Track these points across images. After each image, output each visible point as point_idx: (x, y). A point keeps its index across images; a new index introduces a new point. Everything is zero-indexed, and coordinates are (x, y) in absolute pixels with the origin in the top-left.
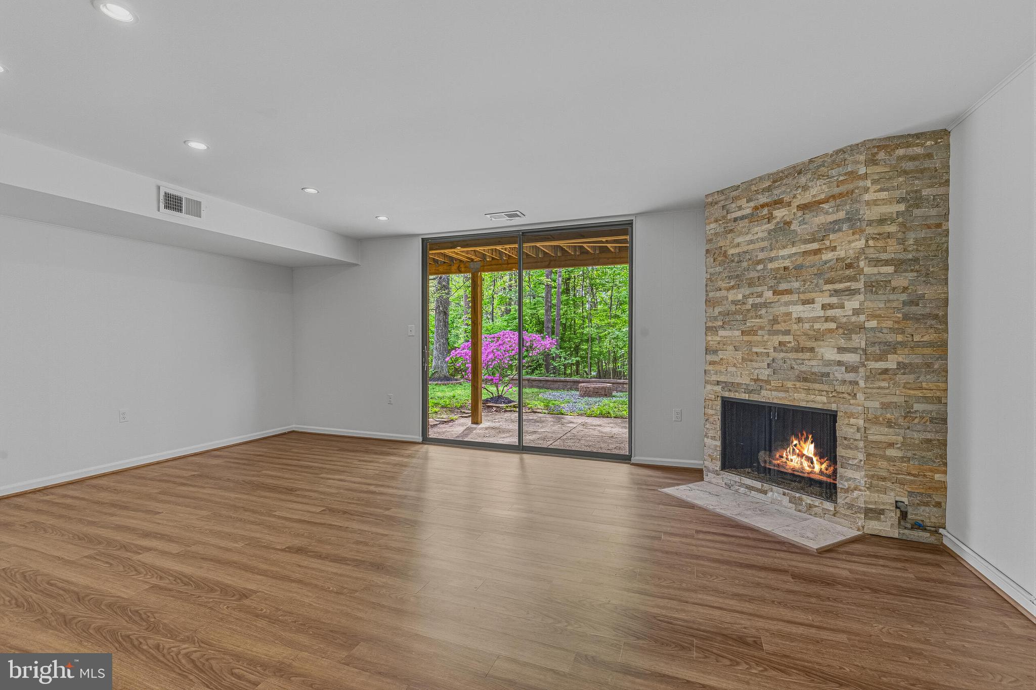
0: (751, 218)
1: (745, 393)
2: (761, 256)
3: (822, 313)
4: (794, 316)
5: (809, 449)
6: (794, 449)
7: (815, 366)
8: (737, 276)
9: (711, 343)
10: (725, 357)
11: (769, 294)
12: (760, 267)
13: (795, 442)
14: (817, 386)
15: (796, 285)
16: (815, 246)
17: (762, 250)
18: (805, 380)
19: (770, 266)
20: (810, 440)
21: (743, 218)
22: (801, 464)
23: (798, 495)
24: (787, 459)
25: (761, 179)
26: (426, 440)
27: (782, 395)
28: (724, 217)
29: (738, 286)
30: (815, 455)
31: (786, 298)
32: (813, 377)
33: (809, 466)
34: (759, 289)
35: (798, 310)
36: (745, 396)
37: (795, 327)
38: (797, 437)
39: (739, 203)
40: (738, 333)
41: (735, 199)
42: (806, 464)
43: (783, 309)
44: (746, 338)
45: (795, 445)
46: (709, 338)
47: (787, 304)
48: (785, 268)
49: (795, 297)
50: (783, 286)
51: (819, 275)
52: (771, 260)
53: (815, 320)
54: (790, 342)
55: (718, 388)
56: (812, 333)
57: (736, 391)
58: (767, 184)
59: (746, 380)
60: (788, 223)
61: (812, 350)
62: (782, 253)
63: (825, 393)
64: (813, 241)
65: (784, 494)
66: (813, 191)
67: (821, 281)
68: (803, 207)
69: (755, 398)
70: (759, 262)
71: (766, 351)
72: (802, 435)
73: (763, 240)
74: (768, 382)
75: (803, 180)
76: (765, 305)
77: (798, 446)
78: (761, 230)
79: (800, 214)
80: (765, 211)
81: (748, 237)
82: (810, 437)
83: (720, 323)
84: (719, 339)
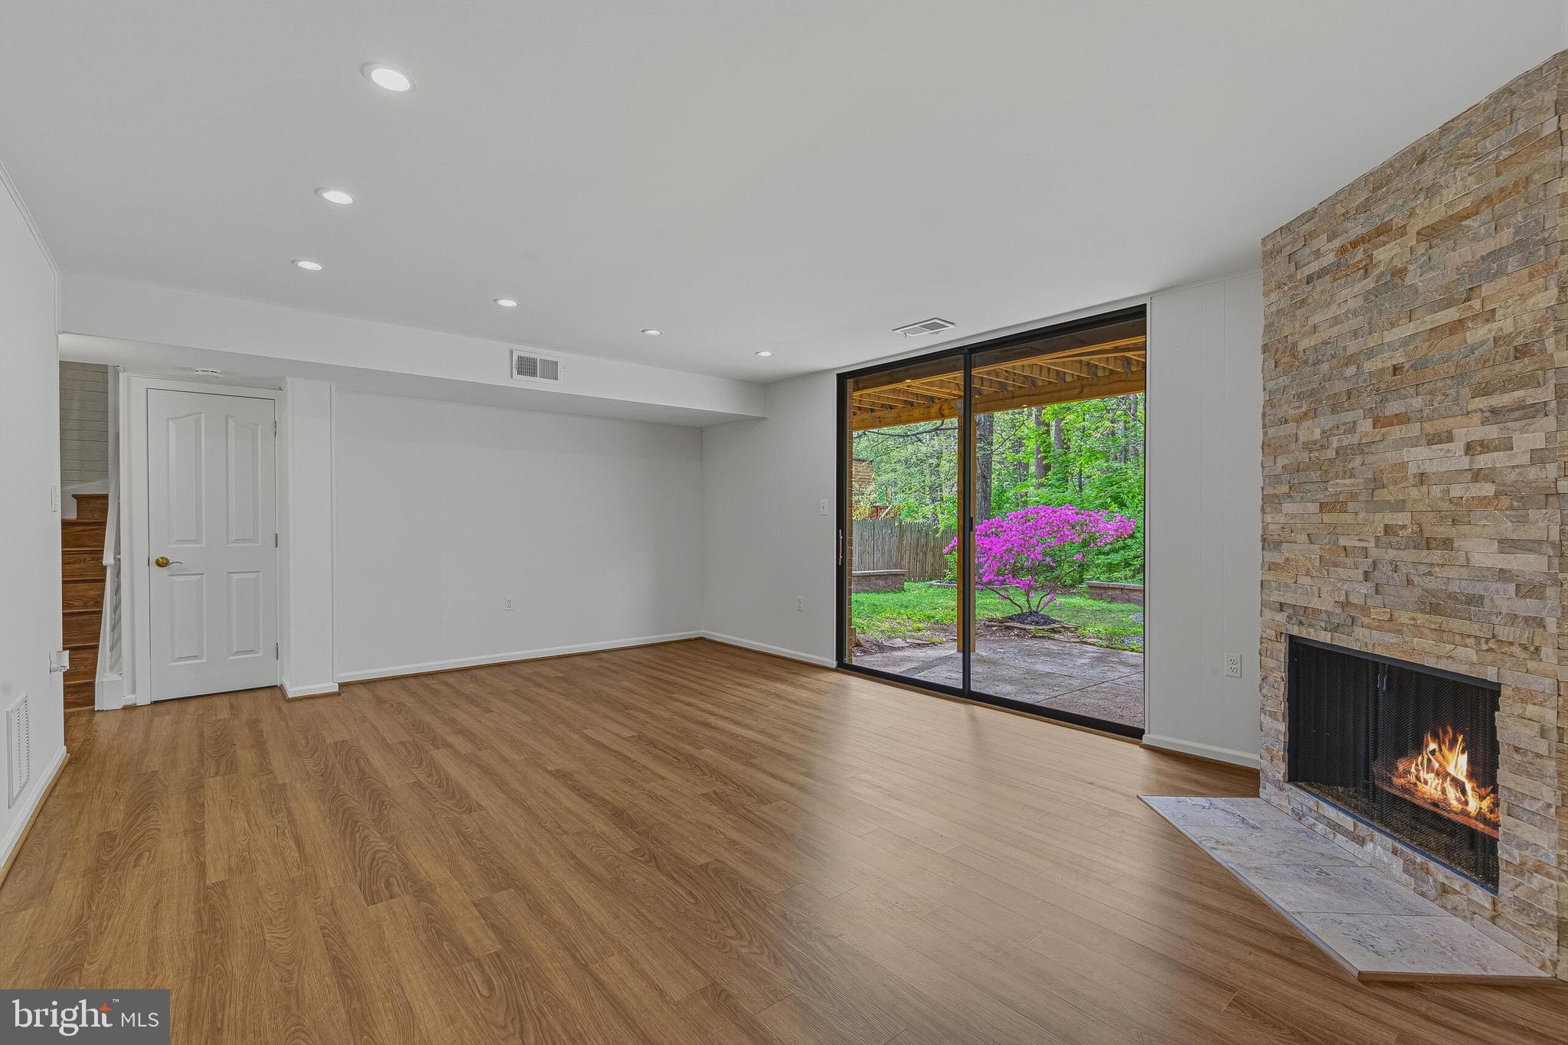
0: (1334, 271)
1: (1325, 629)
2: (1353, 347)
3: (1464, 463)
4: (1412, 470)
5: (1458, 763)
6: (1429, 760)
7: (1452, 579)
8: (1313, 393)
9: (1272, 527)
10: (1292, 556)
11: (1366, 425)
12: (1351, 371)
13: (1433, 746)
14: (1456, 624)
15: (1417, 402)
16: (1451, 314)
17: (1355, 334)
18: (1435, 609)
19: (1368, 366)
20: (1459, 747)
21: (1322, 273)
22: (1444, 791)
23: (1419, 859)
24: (1418, 778)
25: (1352, 188)
26: (844, 666)
27: (1391, 638)
28: (1291, 277)
29: (1313, 413)
30: (1471, 775)
31: (1396, 432)
32: (1451, 603)
33: (1458, 800)
34: (1349, 417)
35: (1419, 457)
36: (1325, 637)
37: (1414, 493)
38: (1436, 737)
39: (1316, 244)
40: (1313, 508)
41: (1310, 236)
42: (1452, 794)
43: (1391, 456)
44: (1327, 518)
45: (1433, 752)
46: (1269, 518)
47: (1398, 445)
48: (1396, 369)
49: (1414, 429)
50: (1394, 407)
51: (1461, 377)
52: (1371, 353)
53: (1451, 477)
54: (1404, 527)
55: (1281, 617)
56: (1446, 506)
57: (1311, 626)
58: (1362, 197)
59: (1326, 604)
60: (1399, 273)
61: (1447, 543)
62: (1390, 337)
63: (1471, 641)
64: (1449, 303)
65: (1395, 852)
66: (1448, 195)
67: (1466, 392)
68: (1429, 234)
69: (1343, 641)
70: (1350, 360)
71: (1361, 544)
72: (1445, 732)
73: (1355, 314)
74: (1365, 609)
75: (1428, 174)
76: (1361, 449)
77: (1437, 753)
78: (1352, 293)
79: (1424, 245)
80: (1360, 254)
81: (1333, 311)
82: (1460, 738)
83: (1285, 489)
84: (1283, 520)
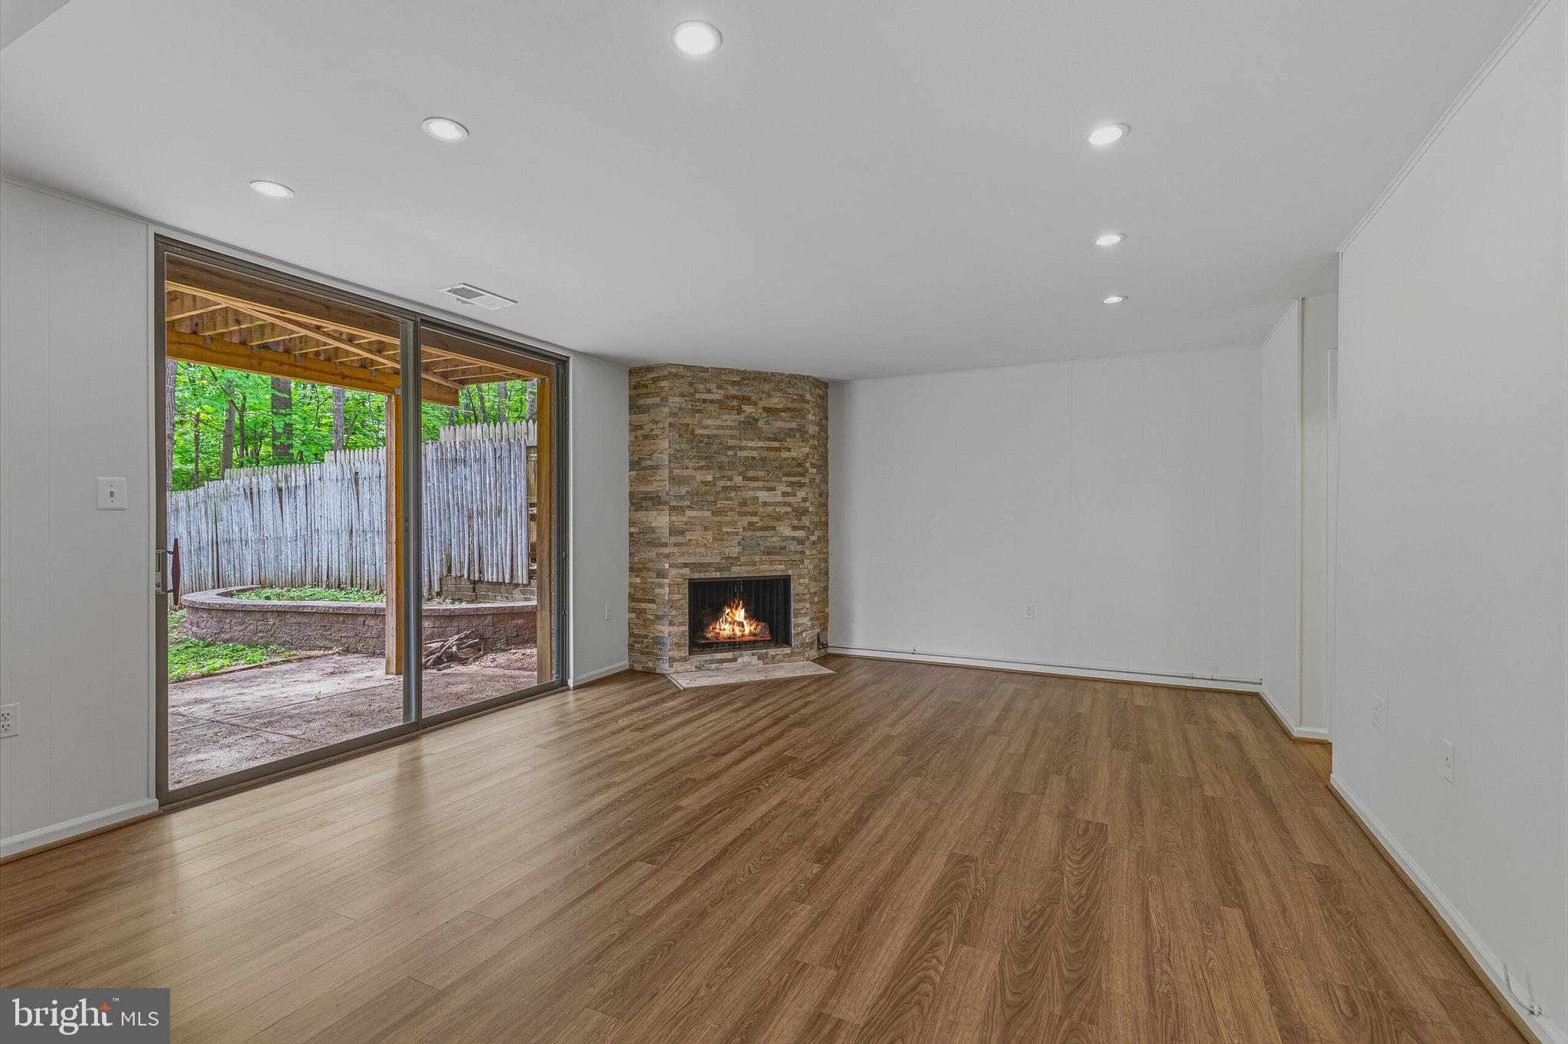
0: (721, 404)
1: (715, 571)
2: (731, 442)
3: (781, 499)
4: (760, 500)
7: (775, 541)
8: (707, 458)
9: (677, 523)
10: (694, 538)
11: (738, 480)
12: (730, 453)
14: (778, 557)
15: (761, 474)
16: (776, 444)
17: (733, 437)
18: (769, 553)
19: (739, 453)
21: (712, 402)
23: (764, 651)
25: (731, 371)
27: (750, 568)
28: (692, 395)
29: (709, 468)
31: (755, 484)
32: (775, 550)
34: (730, 473)
35: (763, 496)
36: (718, 575)
37: (761, 509)
39: (709, 386)
40: (709, 514)
41: (704, 381)
43: (751, 493)
44: (715, 519)
46: (674, 518)
47: (755, 489)
48: (753, 458)
49: (760, 484)
50: (750, 474)
51: (780, 468)
52: (741, 448)
53: (777, 504)
54: (757, 522)
55: (686, 571)
56: (774, 514)
57: (706, 571)
58: (737, 379)
59: (718, 559)
60: (756, 420)
61: (774, 528)
62: (751, 444)
63: (783, 563)
64: (776, 440)
65: (753, 655)
66: (776, 400)
67: (780, 474)
68: (767, 410)
69: (726, 575)
70: (730, 448)
71: (735, 530)
73: (731, 428)
74: (737, 558)
75: (767, 387)
76: (736, 488)
78: (730, 419)
79: (765, 415)
80: (735, 403)
81: (718, 422)
83: (688, 503)
84: (685, 519)
